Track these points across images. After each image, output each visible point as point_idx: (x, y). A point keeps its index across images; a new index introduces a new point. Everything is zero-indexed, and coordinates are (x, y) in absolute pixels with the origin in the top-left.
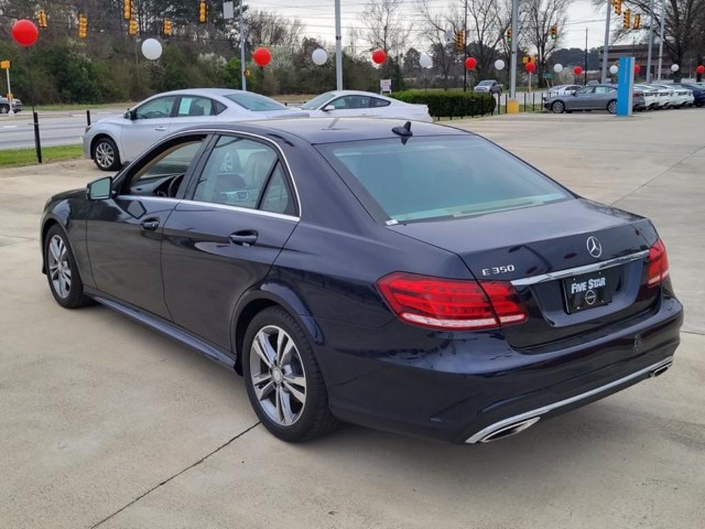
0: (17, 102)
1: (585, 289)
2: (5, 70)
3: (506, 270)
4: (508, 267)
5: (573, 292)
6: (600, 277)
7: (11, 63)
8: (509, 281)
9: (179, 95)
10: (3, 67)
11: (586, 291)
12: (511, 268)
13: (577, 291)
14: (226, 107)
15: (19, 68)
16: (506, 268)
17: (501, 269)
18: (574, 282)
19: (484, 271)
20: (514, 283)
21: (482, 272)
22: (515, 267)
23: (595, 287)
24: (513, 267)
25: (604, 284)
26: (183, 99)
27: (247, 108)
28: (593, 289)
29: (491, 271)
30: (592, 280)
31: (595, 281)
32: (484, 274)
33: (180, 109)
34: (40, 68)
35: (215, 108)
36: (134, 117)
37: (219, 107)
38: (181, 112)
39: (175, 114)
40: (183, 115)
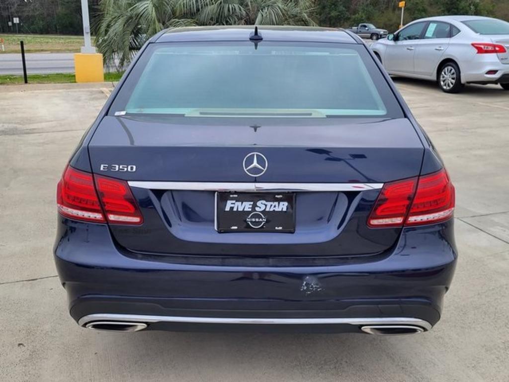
0: (384, 32)
1: (250, 210)
2: (401, 8)
3: (126, 169)
4: (129, 167)
5: (227, 209)
6: (279, 200)
7: (406, 3)
8: (127, 181)
9: (428, 21)
10: (400, 6)
11: (249, 213)
12: (132, 168)
13: (235, 209)
14: (459, 31)
15: (423, 7)
16: (127, 167)
17: (121, 167)
18: (232, 199)
19: (102, 166)
20: (131, 184)
21: (100, 166)
22: (136, 168)
23: (267, 210)
24: (134, 167)
25: (285, 209)
26: (431, 24)
27: (476, 32)
28: (264, 212)
29: (110, 167)
30: (264, 202)
31: (269, 204)
32: (102, 169)
33: (427, 33)
34: (438, 7)
35: (451, 32)
36: (396, 39)
37: (454, 30)
38: (427, 35)
39: (422, 36)
40: (428, 38)
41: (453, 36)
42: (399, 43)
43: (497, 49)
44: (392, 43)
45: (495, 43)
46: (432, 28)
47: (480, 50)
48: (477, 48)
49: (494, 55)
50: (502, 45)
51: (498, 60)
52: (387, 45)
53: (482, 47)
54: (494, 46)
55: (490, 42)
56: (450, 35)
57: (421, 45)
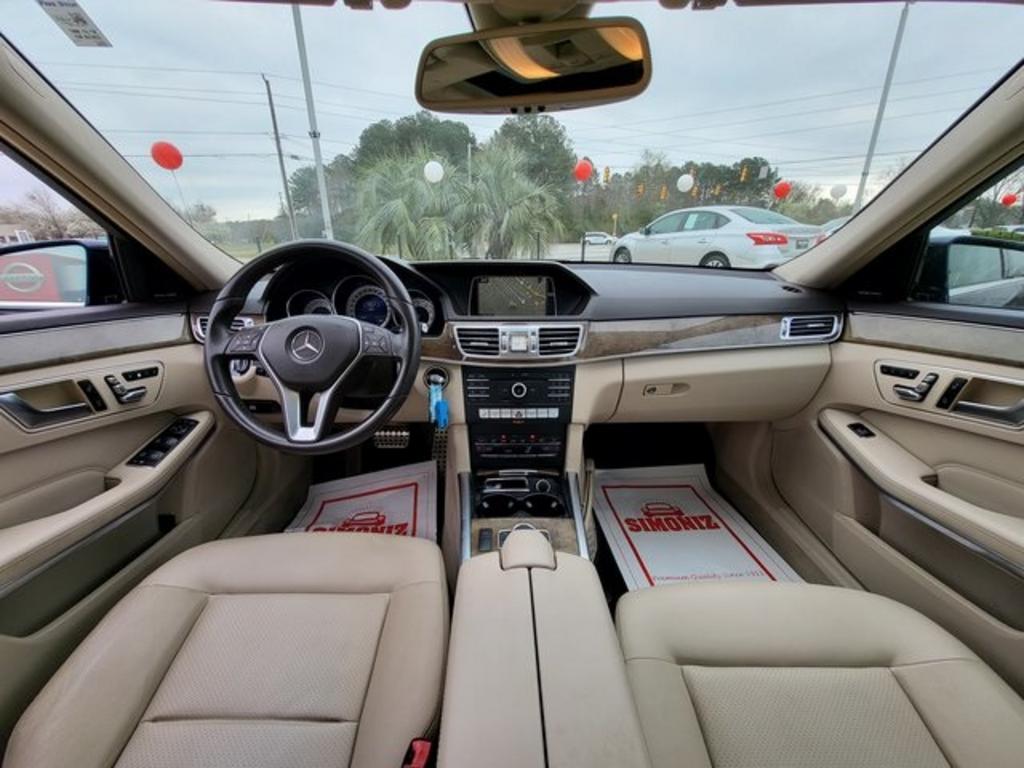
9: (687, 212)
14: (728, 220)
26: (691, 215)
27: (751, 221)
33: (687, 224)
35: (718, 222)
36: (648, 232)
37: (722, 220)
38: (686, 226)
39: (681, 228)
40: (687, 230)
41: (721, 226)
42: (651, 237)
43: (779, 239)
44: (643, 237)
45: (776, 233)
46: (692, 220)
47: (759, 240)
48: (754, 239)
49: (776, 246)
50: (784, 235)
51: (778, 252)
52: (638, 240)
53: (761, 237)
54: (776, 236)
55: (771, 232)
56: (717, 225)
57: (680, 238)
